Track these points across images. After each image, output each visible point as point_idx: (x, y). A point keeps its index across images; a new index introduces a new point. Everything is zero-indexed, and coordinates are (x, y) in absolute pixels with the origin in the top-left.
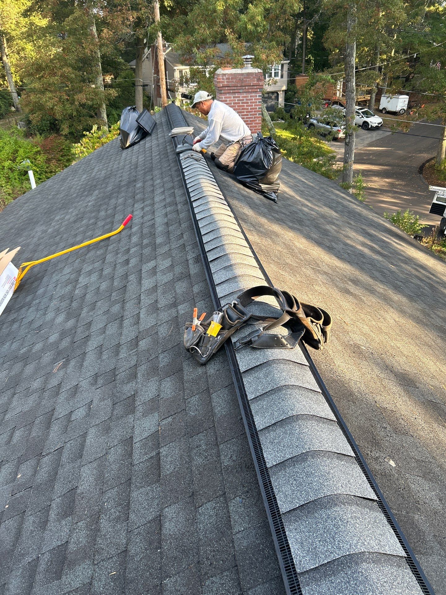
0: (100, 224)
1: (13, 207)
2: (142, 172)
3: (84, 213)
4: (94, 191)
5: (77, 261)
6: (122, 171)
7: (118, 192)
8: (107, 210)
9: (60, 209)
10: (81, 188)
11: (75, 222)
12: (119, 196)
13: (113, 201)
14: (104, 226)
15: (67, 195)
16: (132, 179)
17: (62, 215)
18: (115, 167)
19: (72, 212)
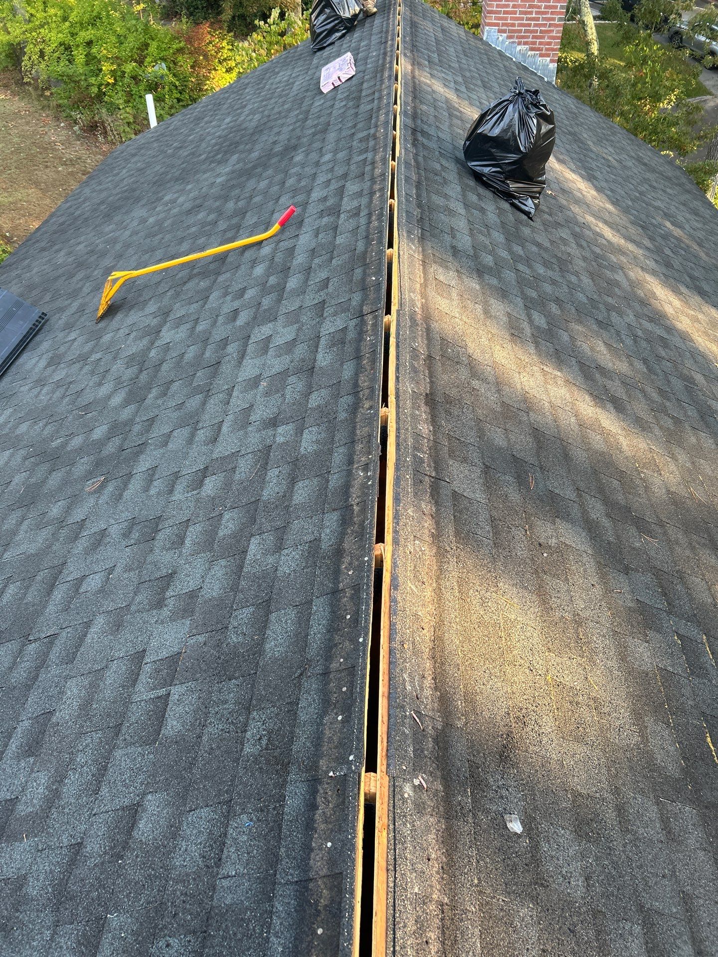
0: (222, 225)
1: (116, 158)
2: (310, 132)
3: (205, 197)
4: (233, 153)
5: (169, 294)
6: (284, 120)
7: (265, 166)
8: (238, 199)
9: (177, 180)
10: (216, 144)
11: (189, 212)
12: (264, 175)
13: (251, 184)
14: (225, 231)
15: (193, 154)
16: (293, 141)
17: (175, 193)
18: (276, 110)
19: (190, 191)
